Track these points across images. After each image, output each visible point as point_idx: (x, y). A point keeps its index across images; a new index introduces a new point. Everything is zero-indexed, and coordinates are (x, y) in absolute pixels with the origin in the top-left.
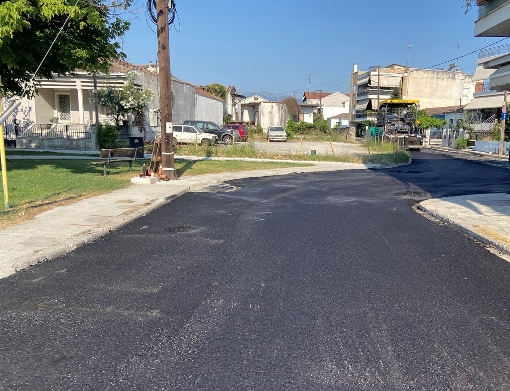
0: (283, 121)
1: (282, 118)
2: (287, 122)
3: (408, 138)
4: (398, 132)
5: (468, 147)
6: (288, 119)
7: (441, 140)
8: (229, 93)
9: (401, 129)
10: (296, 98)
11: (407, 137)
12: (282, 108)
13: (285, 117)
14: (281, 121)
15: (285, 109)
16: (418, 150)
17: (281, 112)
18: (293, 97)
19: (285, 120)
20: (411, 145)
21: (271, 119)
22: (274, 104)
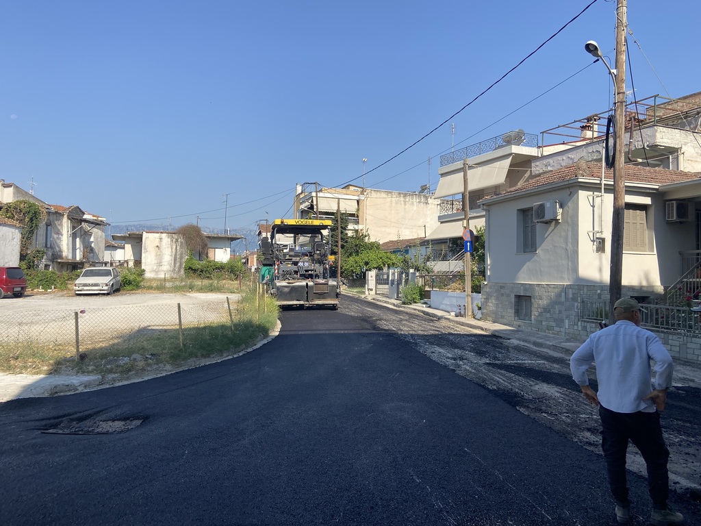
0: (178, 260)
1: (176, 255)
2: (184, 260)
3: (312, 287)
4: (301, 275)
5: (422, 301)
6: (187, 257)
7: (387, 286)
8: (65, 217)
9: (306, 271)
10: (199, 226)
11: (311, 283)
12: (177, 240)
13: (181, 254)
14: (175, 260)
15: (181, 243)
16: (334, 308)
17: (174, 247)
18: (195, 224)
19: (181, 258)
20: (319, 299)
21: (159, 257)
22: (164, 235)
